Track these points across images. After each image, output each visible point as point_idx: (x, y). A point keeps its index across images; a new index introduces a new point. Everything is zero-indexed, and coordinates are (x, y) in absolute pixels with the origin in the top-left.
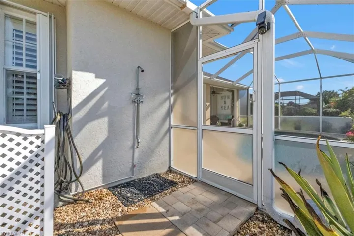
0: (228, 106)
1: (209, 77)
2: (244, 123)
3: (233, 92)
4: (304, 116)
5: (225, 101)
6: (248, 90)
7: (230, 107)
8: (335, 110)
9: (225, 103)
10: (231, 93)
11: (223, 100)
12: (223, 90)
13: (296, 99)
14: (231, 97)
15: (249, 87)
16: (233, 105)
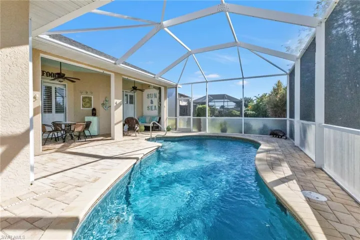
0: (155, 106)
1: (114, 62)
2: (172, 126)
3: (160, 89)
4: (230, 118)
5: (152, 100)
6: (176, 88)
7: (157, 107)
8: (252, 112)
9: (152, 102)
10: (158, 91)
11: (150, 99)
12: (149, 86)
13: (224, 102)
14: (158, 95)
15: (177, 85)
16: (160, 105)
